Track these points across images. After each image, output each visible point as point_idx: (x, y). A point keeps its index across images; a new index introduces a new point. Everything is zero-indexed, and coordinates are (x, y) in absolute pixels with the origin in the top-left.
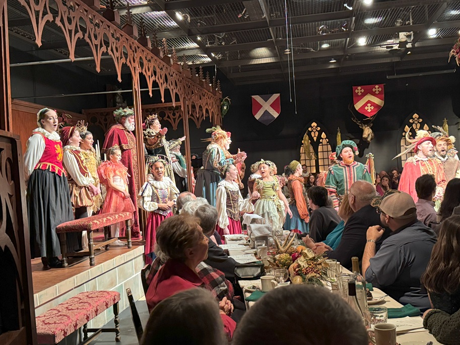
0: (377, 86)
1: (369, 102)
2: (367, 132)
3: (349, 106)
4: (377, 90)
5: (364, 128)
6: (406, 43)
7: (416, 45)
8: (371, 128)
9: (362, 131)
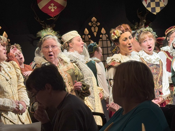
1: (52, 1)
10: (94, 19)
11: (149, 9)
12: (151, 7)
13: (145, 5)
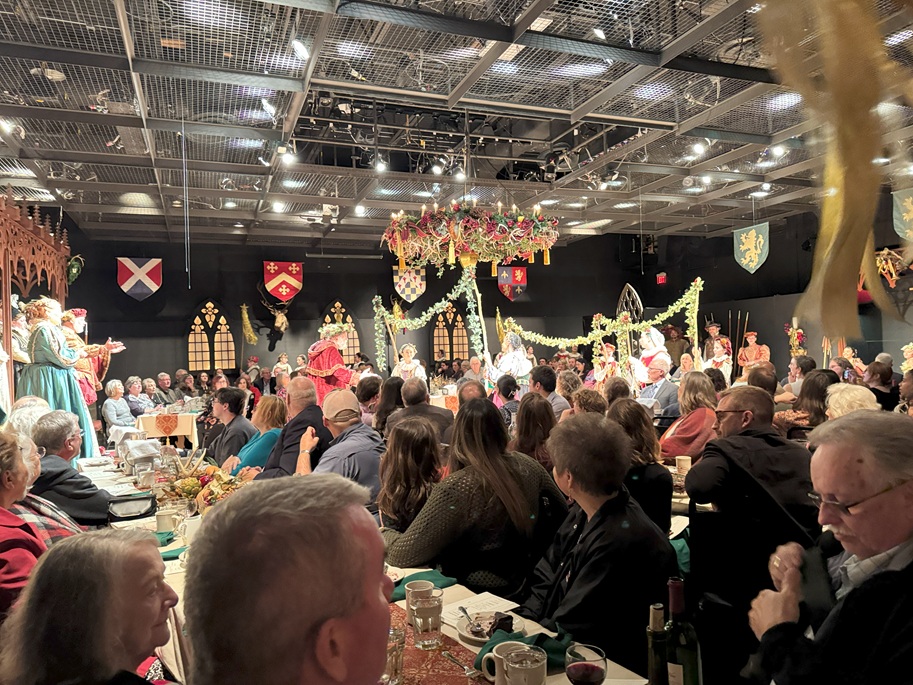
0: (294, 265)
1: (284, 282)
2: (281, 320)
3: (258, 285)
4: (294, 269)
5: (277, 314)
6: (331, 217)
7: (342, 222)
8: (286, 315)
9: (274, 318)
10: (338, 304)
11: (403, 296)
12: (407, 293)
13: (399, 292)
